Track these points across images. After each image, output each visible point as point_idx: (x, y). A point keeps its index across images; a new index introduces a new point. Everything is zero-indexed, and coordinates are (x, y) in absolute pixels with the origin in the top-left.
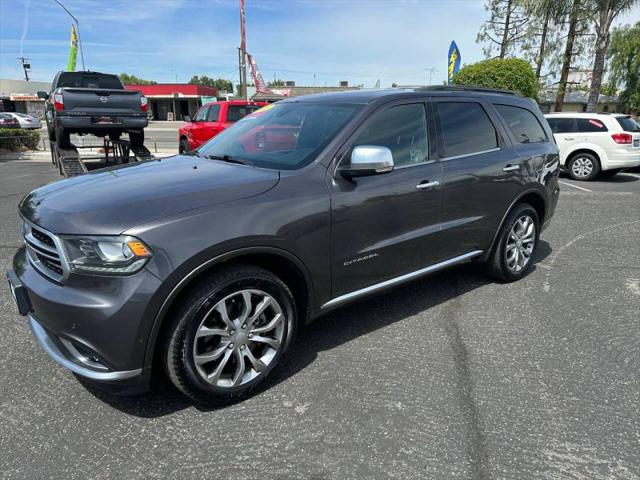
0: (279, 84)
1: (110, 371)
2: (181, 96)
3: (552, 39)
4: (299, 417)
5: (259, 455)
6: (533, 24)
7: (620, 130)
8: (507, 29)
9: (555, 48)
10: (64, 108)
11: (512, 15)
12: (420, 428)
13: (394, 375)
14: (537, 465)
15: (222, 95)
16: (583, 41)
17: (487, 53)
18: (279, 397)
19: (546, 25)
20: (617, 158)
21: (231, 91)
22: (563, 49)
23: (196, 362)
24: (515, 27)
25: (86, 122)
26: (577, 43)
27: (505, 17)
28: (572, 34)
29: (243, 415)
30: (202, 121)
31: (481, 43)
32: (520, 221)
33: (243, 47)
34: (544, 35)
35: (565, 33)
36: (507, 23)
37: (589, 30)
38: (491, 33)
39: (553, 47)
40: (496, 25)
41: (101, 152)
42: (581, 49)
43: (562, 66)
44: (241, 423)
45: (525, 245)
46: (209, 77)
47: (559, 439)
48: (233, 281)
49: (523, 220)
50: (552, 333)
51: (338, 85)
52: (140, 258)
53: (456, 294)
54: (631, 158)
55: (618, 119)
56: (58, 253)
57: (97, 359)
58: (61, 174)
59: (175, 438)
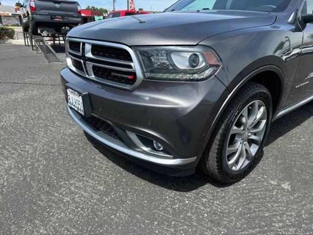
1: (174, 158)
2: (83, 15)
10: (35, 10)
23: (226, 152)
46: (96, 7)
56: (132, 64)
57: (161, 149)
58: (33, 50)
59: (215, 208)
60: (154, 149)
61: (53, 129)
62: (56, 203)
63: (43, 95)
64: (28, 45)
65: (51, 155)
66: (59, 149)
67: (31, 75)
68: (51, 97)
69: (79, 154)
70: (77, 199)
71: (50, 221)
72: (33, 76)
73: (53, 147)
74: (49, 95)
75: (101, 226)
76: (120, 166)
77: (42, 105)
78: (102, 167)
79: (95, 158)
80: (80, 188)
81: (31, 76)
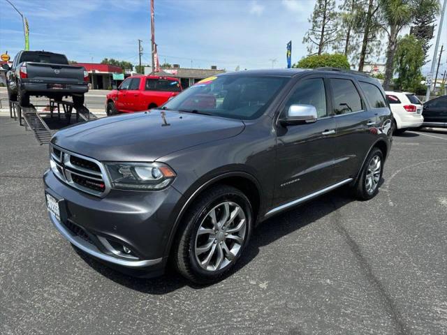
0: (168, 66)
1: (140, 260)
2: (97, 72)
3: (353, 43)
4: (264, 291)
5: (247, 318)
6: (340, 32)
7: (408, 103)
8: (322, 35)
9: (355, 49)
10: (27, 77)
11: (326, 26)
12: (348, 296)
13: (316, 261)
14: (433, 316)
15: (128, 72)
16: (373, 45)
17: (309, 50)
18: (245, 278)
19: (348, 34)
20: (409, 121)
21: (132, 70)
22: (360, 50)
23: (196, 252)
24: (328, 34)
25: (43, 87)
26: (369, 46)
27: (322, 27)
28: (366, 40)
29: (225, 291)
30: (125, 89)
31: (306, 44)
32: (373, 159)
33: (153, 39)
34: (347, 40)
35: (362, 39)
36: (323, 31)
37: (376, 38)
38: (312, 37)
39: (353, 48)
40: (316, 32)
41: (45, 110)
42: (372, 50)
43: (359, 61)
44: (226, 296)
45: (375, 175)
46: (116, 60)
47: (439, 299)
48: (220, 196)
49: (375, 158)
50: (407, 232)
51: (210, 69)
52: (167, 178)
53: (335, 208)
54: (414, 121)
55: (407, 95)
56: (101, 175)
57: (129, 252)
58: (21, 125)
59: (183, 308)
60: (123, 252)
61: (34, 234)
62: (27, 309)
63: (27, 192)
64: (15, 118)
65: (28, 262)
66: (38, 255)
67: (15, 164)
68: (37, 194)
69: (58, 261)
70: (48, 305)
71: (19, 324)
72: (17, 166)
73: (31, 255)
74: (35, 191)
75: (68, 327)
76: (100, 272)
77: (24, 205)
78: (80, 274)
79: (75, 265)
80: (54, 295)
81: (14, 166)
